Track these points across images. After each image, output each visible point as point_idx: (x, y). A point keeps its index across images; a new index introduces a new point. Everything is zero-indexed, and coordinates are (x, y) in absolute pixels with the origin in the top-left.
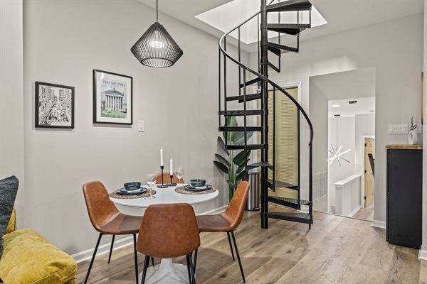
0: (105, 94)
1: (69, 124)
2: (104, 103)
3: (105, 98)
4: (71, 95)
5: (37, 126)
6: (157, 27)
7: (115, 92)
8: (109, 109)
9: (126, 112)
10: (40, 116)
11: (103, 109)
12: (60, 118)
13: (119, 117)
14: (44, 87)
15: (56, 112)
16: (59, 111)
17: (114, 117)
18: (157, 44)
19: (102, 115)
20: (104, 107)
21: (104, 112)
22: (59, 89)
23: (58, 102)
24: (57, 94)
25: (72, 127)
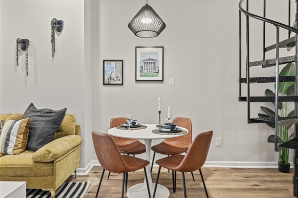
0: (142, 62)
1: (121, 82)
2: (142, 67)
3: (143, 64)
4: (121, 65)
5: (104, 84)
6: (147, 8)
7: (150, 59)
8: (146, 72)
9: (158, 72)
10: (105, 78)
11: (141, 71)
12: (115, 79)
13: (153, 76)
14: (107, 62)
15: (114, 76)
16: (115, 75)
17: (149, 76)
18: (147, 20)
19: (141, 76)
20: (142, 70)
21: (142, 73)
22: (115, 62)
23: (114, 70)
24: (114, 66)
25: (122, 84)
